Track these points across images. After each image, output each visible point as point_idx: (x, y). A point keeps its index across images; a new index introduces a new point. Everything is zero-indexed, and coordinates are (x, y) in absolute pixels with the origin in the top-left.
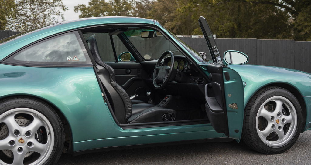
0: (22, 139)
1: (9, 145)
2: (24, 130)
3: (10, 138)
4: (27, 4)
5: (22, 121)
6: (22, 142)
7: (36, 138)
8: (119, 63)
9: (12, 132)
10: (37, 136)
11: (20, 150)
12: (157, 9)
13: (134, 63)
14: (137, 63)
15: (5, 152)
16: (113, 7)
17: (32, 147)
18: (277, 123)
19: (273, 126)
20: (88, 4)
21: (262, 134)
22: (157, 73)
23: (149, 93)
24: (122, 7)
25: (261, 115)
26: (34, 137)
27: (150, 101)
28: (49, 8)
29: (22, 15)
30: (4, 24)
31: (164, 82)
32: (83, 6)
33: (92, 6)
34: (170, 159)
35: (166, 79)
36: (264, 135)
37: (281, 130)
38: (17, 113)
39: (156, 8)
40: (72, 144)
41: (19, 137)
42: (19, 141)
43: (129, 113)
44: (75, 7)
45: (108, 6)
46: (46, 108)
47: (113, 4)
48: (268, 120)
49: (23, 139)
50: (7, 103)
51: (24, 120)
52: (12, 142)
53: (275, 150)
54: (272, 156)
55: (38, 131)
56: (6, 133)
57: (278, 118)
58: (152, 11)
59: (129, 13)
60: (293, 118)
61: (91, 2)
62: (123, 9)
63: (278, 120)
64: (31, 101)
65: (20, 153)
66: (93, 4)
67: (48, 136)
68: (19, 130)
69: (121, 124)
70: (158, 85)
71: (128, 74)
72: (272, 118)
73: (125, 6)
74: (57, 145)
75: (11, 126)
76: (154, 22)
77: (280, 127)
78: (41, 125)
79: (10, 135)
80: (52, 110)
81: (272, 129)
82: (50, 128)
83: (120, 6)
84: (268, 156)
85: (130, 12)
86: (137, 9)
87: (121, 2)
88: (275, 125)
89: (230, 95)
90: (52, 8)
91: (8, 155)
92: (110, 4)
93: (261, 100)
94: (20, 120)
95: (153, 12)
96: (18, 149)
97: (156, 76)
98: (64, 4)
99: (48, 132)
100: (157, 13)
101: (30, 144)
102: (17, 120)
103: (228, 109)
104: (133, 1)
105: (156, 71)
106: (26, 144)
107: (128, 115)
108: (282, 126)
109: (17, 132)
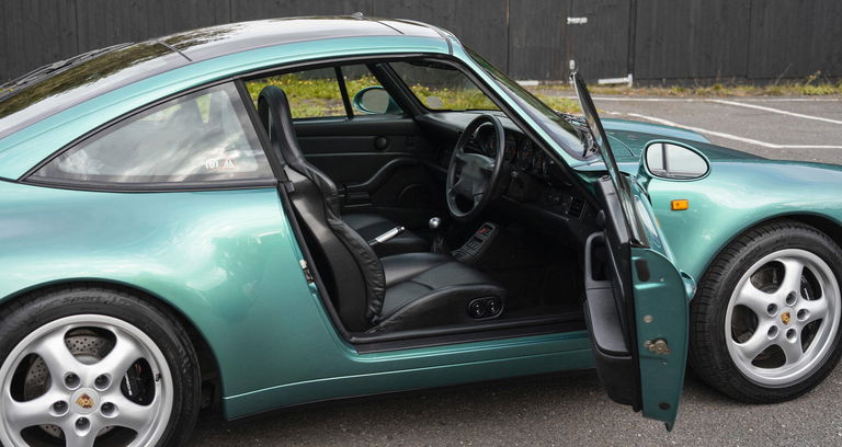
0: (85, 397)
1: (53, 413)
2: (91, 373)
3: (53, 396)
6: (87, 405)
7: (124, 392)
8: (355, 120)
9: (58, 378)
10: (128, 383)
11: (82, 423)
13: (397, 119)
14: (404, 118)
17: (115, 414)
18: (785, 322)
19: (772, 330)
21: (741, 352)
22: (458, 172)
23: (435, 222)
25: (739, 302)
26: (118, 388)
27: (438, 242)
31: (476, 204)
34: (488, 414)
35: (480, 196)
36: (747, 354)
37: (793, 340)
38: (71, 327)
40: (222, 402)
41: (79, 392)
42: (78, 402)
43: (377, 302)
46: (148, 311)
48: (759, 315)
49: (88, 398)
52: (60, 406)
53: (775, 393)
54: (765, 408)
55: (128, 371)
57: (787, 310)
60: (830, 307)
63: (788, 315)
64: (106, 296)
65: (82, 434)
67: (157, 383)
68: (77, 373)
69: (354, 339)
70: (463, 211)
71: (380, 149)
72: (772, 308)
74: (180, 408)
75: (57, 365)
76: (450, 47)
77: (791, 333)
78: (138, 355)
79: (53, 387)
81: (770, 338)
82: (160, 363)
84: (755, 409)
88: (779, 329)
89: (648, 319)
93: (742, 261)
96: (78, 422)
97: (456, 180)
99: (155, 372)
101: (108, 407)
103: (642, 352)
105: (455, 165)
106: (98, 410)
107: (374, 305)
108: (798, 330)
109: (72, 380)
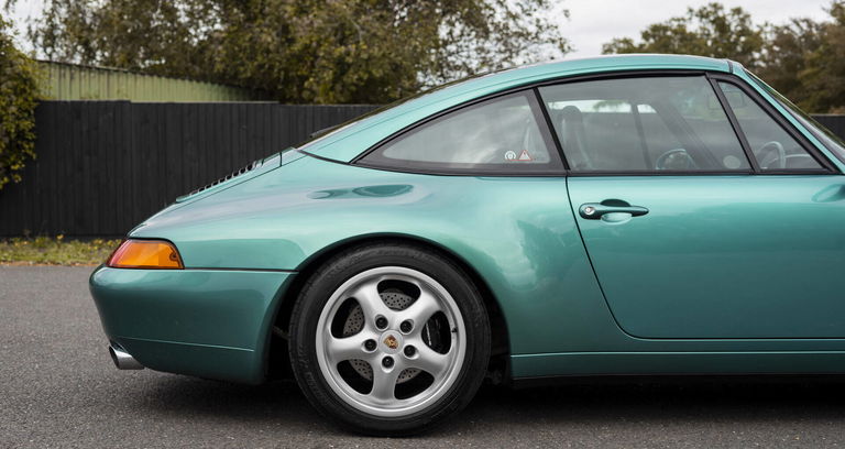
0: (391, 338)
1: (364, 349)
2: (397, 318)
3: (367, 334)
4: (470, 40)
5: (395, 299)
6: (393, 345)
7: (425, 341)
9: (370, 319)
10: (428, 333)
11: (388, 362)
12: (835, 46)
15: (356, 368)
16: (709, 43)
17: (416, 357)
20: (640, 36)
24: (736, 42)
26: (420, 334)
28: (525, 48)
29: (457, 68)
30: (410, 90)
32: (626, 41)
33: (652, 41)
38: (383, 278)
39: (830, 42)
40: (508, 360)
41: (387, 334)
42: (386, 342)
44: (604, 46)
45: (694, 42)
47: (708, 35)
49: (394, 339)
50: (362, 253)
51: (400, 296)
52: (370, 344)
55: (429, 321)
56: (359, 323)
58: (820, 53)
59: (754, 60)
61: (650, 32)
62: (739, 49)
64: (413, 252)
65: (388, 371)
66: (654, 37)
67: (453, 335)
68: (387, 317)
73: (743, 39)
75: (369, 307)
76: (731, 67)
78: (437, 308)
79: (366, 326)
80: (463, 276)
82: (457, 319)
83: (728, 39)
85: (757, 55)
86: (776, 48)
87: (732, 28)
90: (533, 47)
91: (362, 373)
92: (702, 35)
94: (392, 295)
95: (822, 54)
96: (384, 360)
98: (563, 36)
99: (452, 327)
100: (832, 57)
101: (410, 350)
102: (384, 294)
104: (766, 25)
106: (402, 351)
109: (382, 323)
